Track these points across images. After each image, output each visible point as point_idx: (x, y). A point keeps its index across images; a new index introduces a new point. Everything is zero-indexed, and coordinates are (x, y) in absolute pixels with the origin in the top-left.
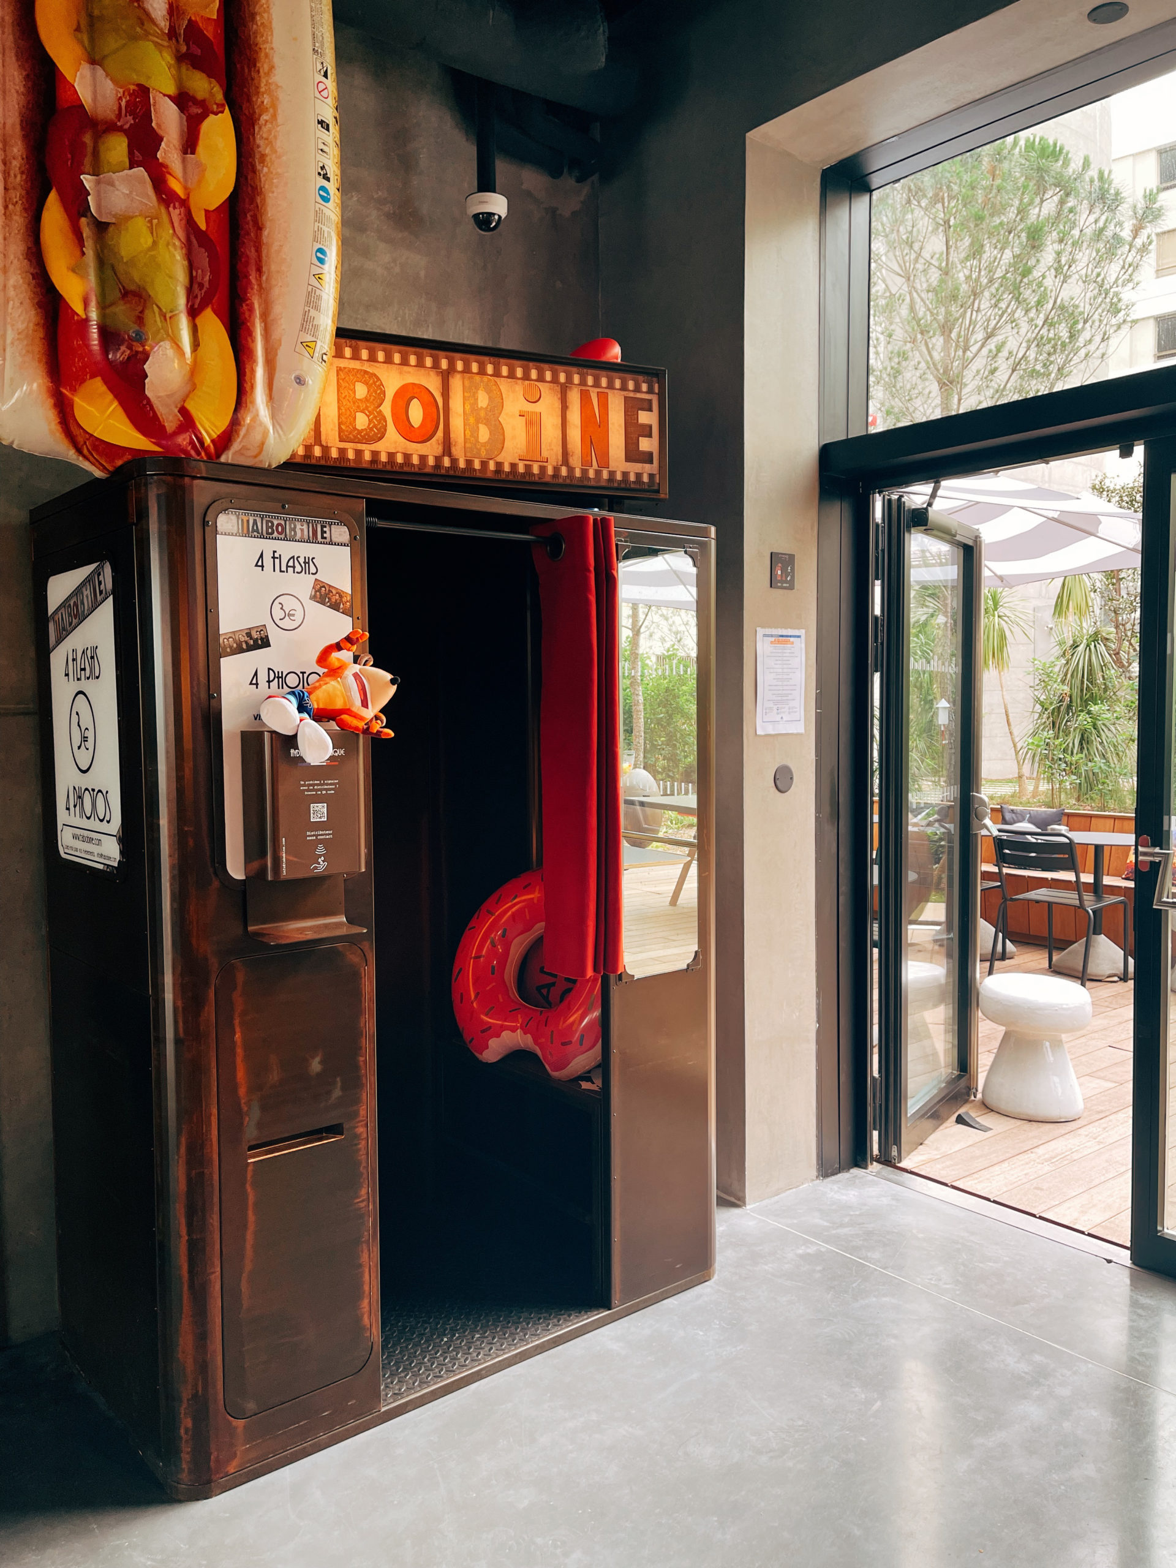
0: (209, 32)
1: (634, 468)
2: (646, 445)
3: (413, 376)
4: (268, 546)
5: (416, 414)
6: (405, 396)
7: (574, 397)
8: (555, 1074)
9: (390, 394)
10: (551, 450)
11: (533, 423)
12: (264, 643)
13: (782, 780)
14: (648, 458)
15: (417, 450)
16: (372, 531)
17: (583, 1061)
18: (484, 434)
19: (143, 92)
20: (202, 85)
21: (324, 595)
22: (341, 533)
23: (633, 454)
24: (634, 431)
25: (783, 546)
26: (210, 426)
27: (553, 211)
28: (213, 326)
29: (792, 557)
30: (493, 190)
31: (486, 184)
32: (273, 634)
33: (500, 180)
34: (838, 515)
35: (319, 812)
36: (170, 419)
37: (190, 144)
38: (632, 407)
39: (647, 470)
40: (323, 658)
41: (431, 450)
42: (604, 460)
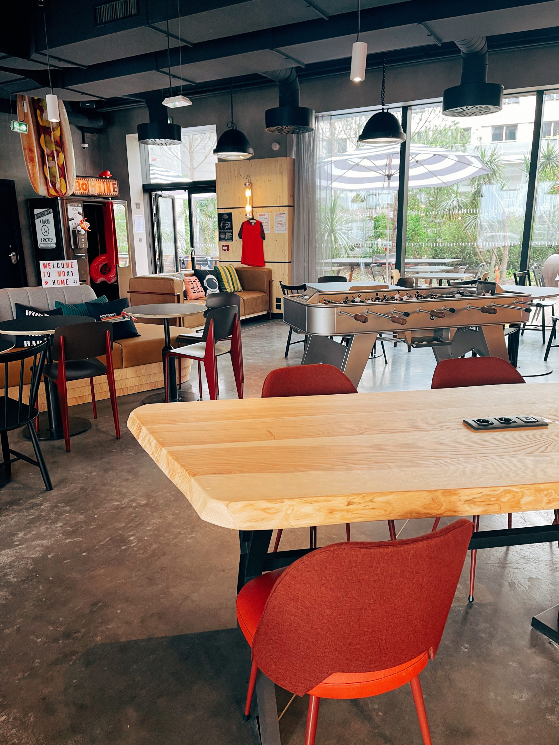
0: (59, 142)
1: (114, 193)
2: (116, 190)
3: (84, 182)
4: (73, 207)
5: (84, 187)
6: (83, 184)
7: (105, 183)
8: (109, 283)
9: (81, 184)
10: (103, 192)
11: (100, 187)
12: (73, 219)
13: (140, 240)
14: (116, 192)
15: (85, 192)
16: (83, 204)
17: (113, 281)
18: (93, 189)
19: (53, 151)
20: (58, 149)
21: (79, 213)
22: (80, 205)
23: (114, 191)
24: (114, 188)
25: (137, 202)
26: (64, 192)
27: (92, 140)
28: (62, 179)
29: (139, 203)
30: (85, 143)
31: (84, 142)
32: (74, 218)
33: (86, 141)
34: (147, 196)
35: (83, 240)
36: (59, 191)
37: (58, 156)
38: (114, 184)
39: (116, 193)
40: (81, 221)
41: (87, 192)
42: (110, 192)
